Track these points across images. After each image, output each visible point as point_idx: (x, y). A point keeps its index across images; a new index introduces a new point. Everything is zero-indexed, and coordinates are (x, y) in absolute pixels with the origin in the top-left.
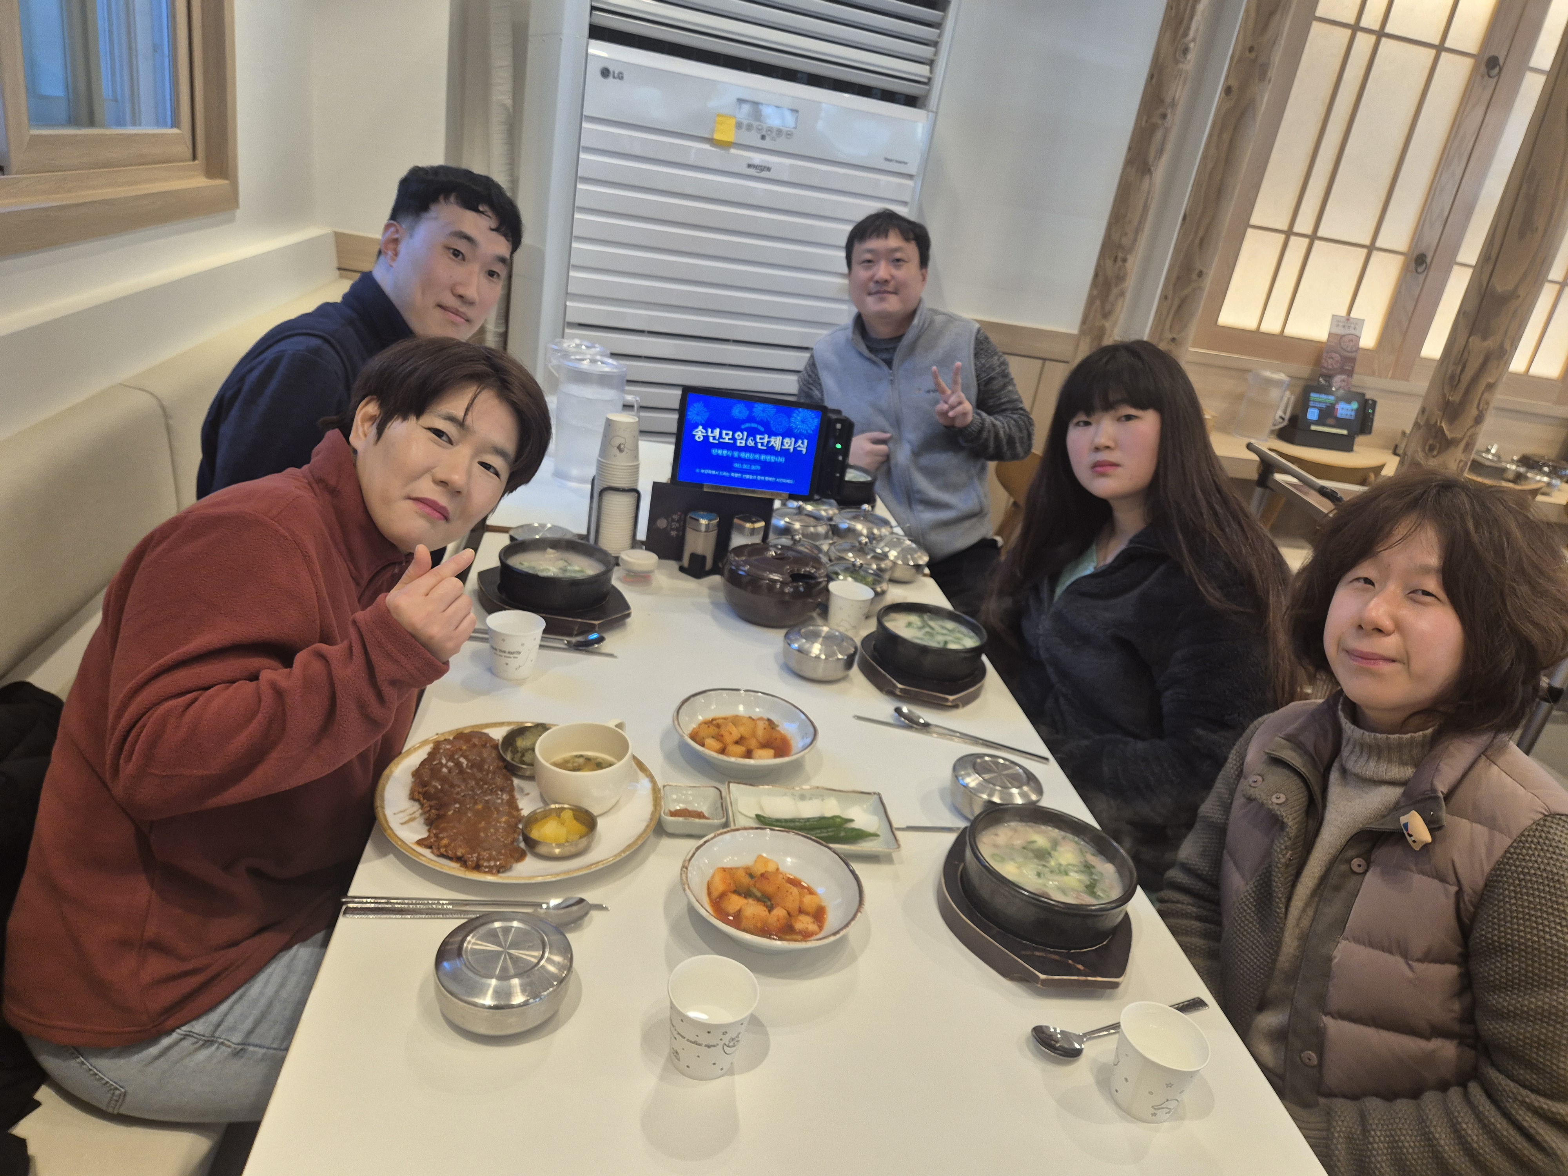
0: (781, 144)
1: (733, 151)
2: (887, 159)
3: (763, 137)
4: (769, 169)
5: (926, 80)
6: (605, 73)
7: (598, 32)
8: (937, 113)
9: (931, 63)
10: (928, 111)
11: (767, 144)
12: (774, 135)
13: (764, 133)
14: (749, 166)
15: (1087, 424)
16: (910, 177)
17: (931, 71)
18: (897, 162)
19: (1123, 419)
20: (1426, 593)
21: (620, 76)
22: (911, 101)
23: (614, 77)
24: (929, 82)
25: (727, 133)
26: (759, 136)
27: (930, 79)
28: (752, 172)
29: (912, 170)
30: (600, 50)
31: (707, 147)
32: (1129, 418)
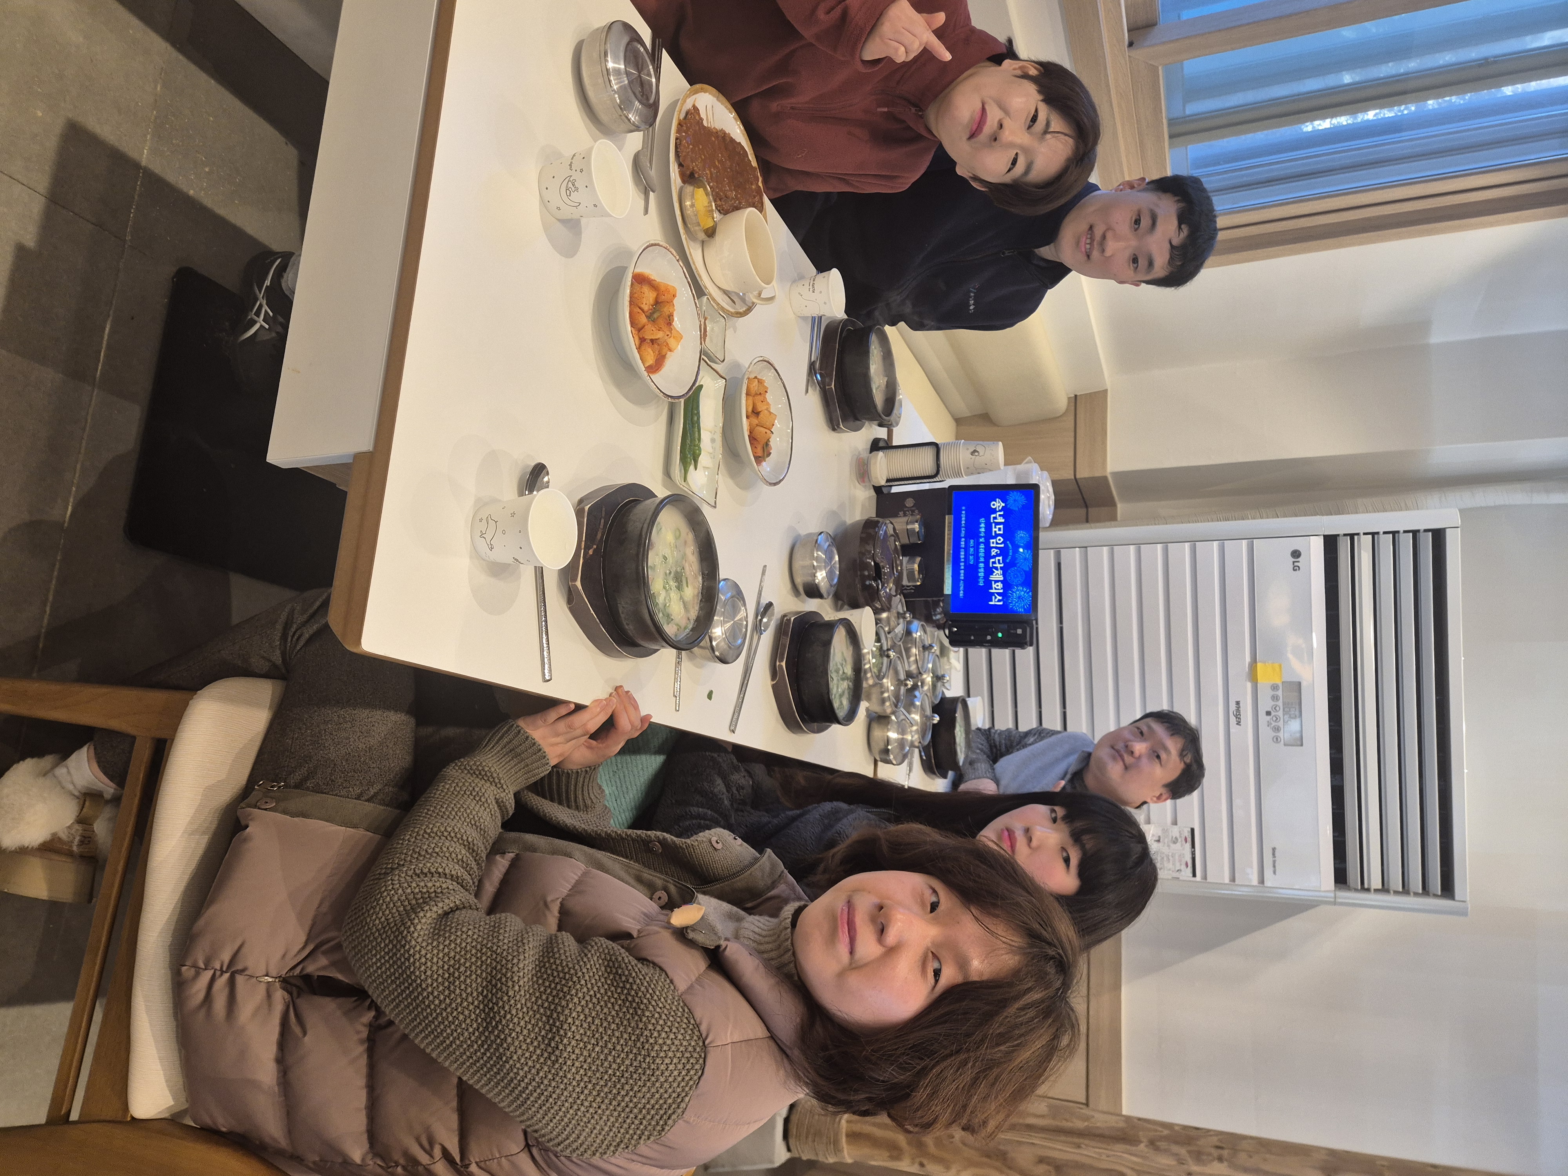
0: (1266, 733)
1: (1249, 685)
2: (1274, 849)
3: (1268, 713)
4: (1238, 723)
5: (1366, 886)
6: (1296, 554)
7: (1331, 543)
8: (1335, 903)
9: (1385, 889)
10: (1335, 890)
11: (1263, 719)
12: (1274, 724)
13: (1273, 713)
14: (1238, 703)
15: (1055, 820)
16: (1262, 881)
17: (1376, 890)
18: (1274, 862)
19: (1065, 854)
20: (937, 973)
21: (1296, 568)
22: (1341, 878)
23: (1294, 562)
24: (1365, 889)
25: (1266, 675)
26: (1269, 709)
27: (1368, 890)
28: (1233, 707)
29: (1268, 883)
30: (1316, 550)
31: (1248, 659)
32: (1067, 860)
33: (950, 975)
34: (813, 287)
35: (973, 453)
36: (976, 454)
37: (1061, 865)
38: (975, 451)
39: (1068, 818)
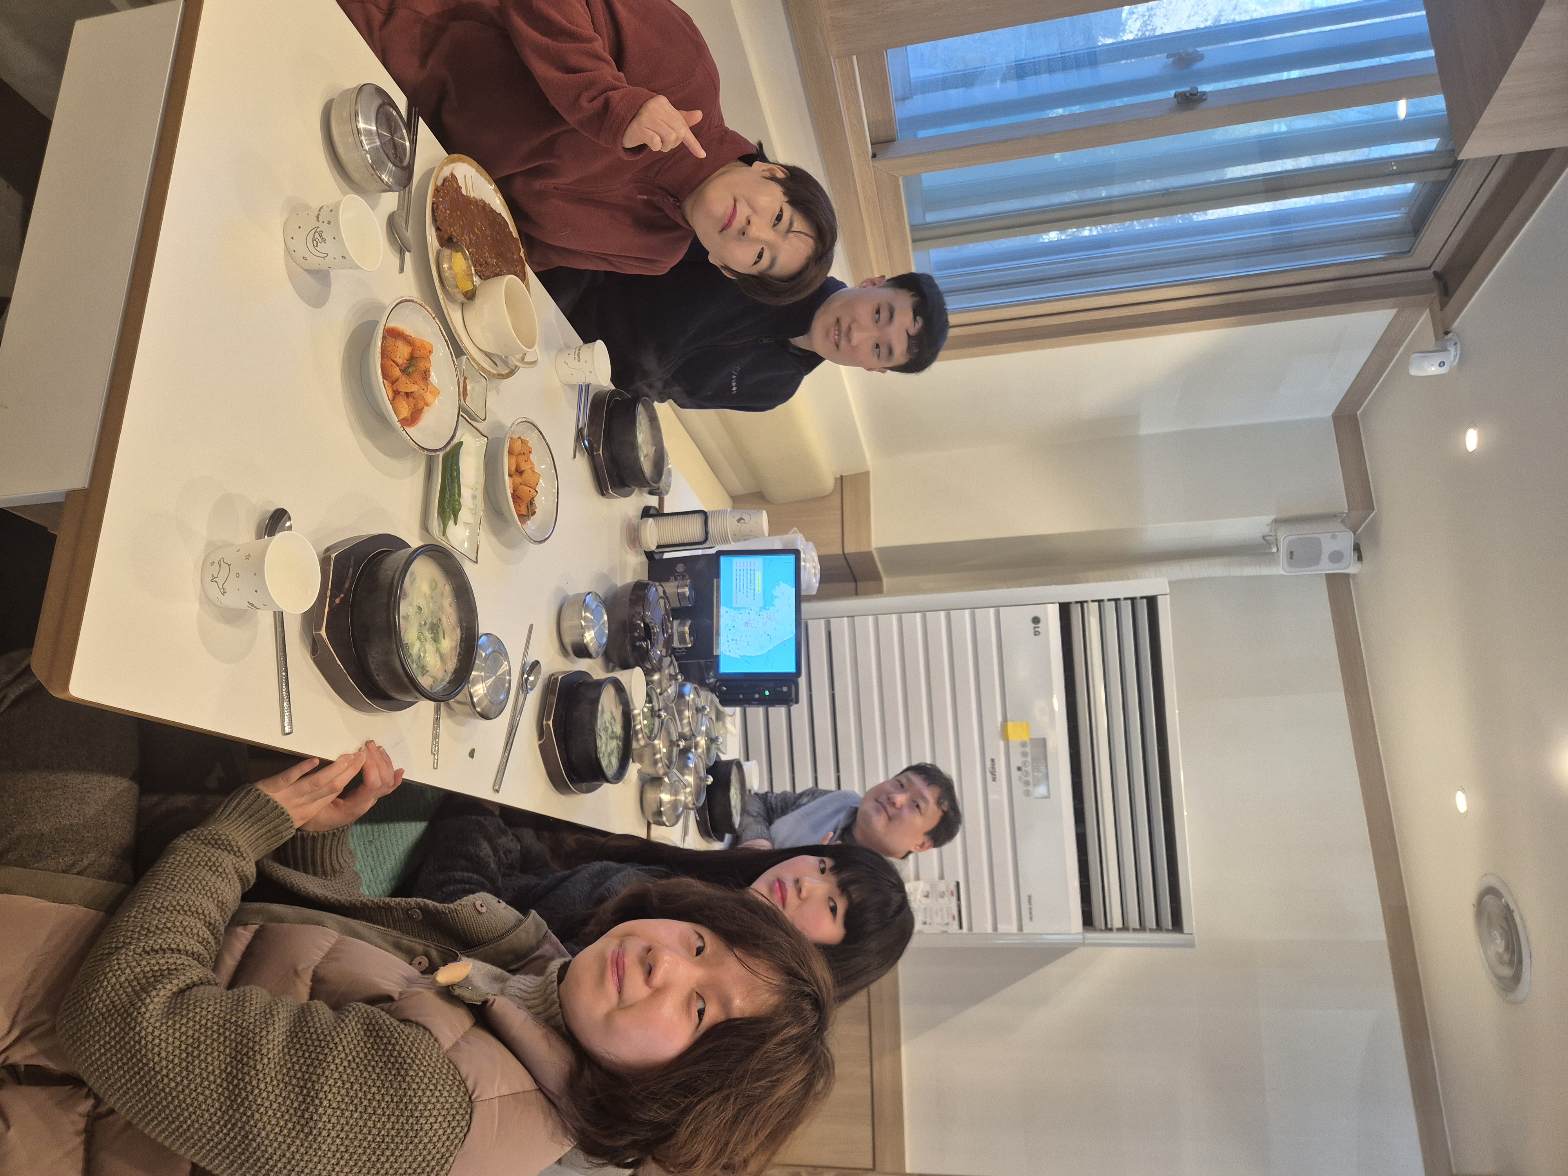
0: (1018, 788)
1: (1002, 743)
2: (1030, 897)
3: (1019, 769)
4: (994, 780)
5: (1109, 926)
6: (1036, 620)
7: (1065, 609)
8: (1084, 945)
9: (1125, 928)
10: (1083, 932)
11: (1015, 774)
12: (1025, 778)
13: (1023, 769)
14: (993, 760)
15: (823, 871)
16: (1020, 928)
17: (1118, 929)
18: (1030, 909)
19: (832, 904)
20: (701, 1013)
21: (1037, 633)
22: (1088, 921)
23: (1035, 628)
24: (1109, 930)
25: (1016, 734)
26: (1020, 765)
27: (1111, 930)
28: (989, 764)
29: (1026, 930)
30: (1052, 615)
31: (999, 718)
32: (833, 910)
33: (713, 1014)
34: (579, 356)
35: (739, 521)
36: (742, 521)
37: (828, 914)
38: (741, 519)
39: (836, 869)
